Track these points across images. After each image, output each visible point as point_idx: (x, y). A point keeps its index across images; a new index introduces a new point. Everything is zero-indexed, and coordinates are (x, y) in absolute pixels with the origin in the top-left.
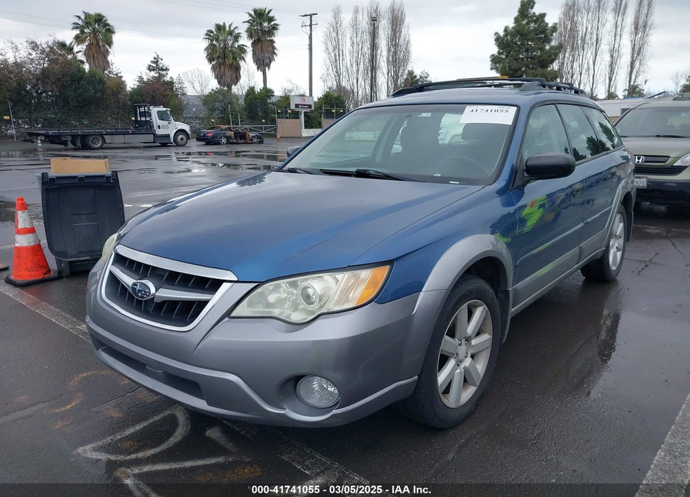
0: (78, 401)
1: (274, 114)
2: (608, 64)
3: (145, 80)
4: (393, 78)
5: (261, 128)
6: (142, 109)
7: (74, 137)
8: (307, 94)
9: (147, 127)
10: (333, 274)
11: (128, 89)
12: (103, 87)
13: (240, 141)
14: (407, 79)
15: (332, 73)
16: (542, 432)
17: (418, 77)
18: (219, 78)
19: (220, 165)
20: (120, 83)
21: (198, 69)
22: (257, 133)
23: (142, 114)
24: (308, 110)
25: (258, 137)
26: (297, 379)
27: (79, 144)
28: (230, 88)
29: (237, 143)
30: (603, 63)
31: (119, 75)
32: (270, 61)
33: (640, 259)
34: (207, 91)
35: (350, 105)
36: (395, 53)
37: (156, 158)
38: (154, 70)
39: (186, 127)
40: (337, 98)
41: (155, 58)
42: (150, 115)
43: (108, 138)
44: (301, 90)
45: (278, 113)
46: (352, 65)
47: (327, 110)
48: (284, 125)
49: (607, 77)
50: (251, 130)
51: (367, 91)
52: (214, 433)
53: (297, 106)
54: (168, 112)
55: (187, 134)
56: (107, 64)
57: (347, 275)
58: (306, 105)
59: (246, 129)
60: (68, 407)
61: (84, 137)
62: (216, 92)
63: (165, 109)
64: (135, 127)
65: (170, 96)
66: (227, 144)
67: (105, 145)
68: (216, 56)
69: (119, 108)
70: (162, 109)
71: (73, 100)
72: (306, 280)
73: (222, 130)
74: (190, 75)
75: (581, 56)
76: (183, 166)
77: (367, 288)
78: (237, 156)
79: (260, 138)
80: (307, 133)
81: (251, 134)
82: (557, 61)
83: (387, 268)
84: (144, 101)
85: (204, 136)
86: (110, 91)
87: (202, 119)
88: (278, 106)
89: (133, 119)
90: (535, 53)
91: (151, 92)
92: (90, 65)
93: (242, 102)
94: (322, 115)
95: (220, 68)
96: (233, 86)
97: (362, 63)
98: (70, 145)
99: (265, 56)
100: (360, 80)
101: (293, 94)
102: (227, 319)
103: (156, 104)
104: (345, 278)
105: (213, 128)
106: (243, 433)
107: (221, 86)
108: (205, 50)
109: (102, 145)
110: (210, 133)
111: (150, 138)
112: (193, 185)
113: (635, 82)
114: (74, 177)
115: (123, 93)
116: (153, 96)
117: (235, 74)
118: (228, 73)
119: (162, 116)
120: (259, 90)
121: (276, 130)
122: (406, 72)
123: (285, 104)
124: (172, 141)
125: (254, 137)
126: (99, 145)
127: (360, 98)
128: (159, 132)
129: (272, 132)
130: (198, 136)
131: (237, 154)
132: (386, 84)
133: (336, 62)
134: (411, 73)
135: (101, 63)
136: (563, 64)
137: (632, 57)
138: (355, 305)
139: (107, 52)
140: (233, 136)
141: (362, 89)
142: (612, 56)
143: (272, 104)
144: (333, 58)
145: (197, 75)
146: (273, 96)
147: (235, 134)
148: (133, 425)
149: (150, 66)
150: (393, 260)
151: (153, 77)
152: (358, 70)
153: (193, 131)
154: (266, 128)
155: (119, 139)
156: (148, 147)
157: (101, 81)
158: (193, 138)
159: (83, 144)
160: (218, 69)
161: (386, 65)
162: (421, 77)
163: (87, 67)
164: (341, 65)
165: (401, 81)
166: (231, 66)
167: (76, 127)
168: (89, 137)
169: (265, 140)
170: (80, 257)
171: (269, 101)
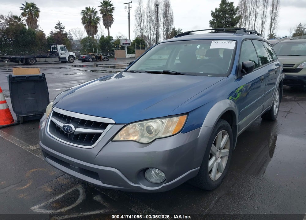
0: (30, 184)
1: (113, 47)
2: (261, 24)
3: (54, 33)
4: (166, 31)
5: (107, 54)
6: (53, 46)
7: (22, 59)
8: (128, 38)
9: (56, 54)
10: (161, 119)
11: (46, 37)
12: (35, 36)
13: (98, 60)
14: (172, 32)
15: (139, 29)
16: (253, 194)
17: (177, 31)
18: (88, 31)
19: (89, 71)
20: (42, 34)
21: (78, 28)
22: (106, 56)
23: (53, 48)
24: (129, 46)
25: (106, 58)
26: (145, 170)
27: (24, 62)
28: (93, 36)
29: (97, 61)
30: (259, 24)
31: (42, 31)
32: (111, 24)
33: (284, 111)
34: (82, 38)
35: (147, 43)
36: (167, 20)
37: (60, 68)
38: (58, 28)
39: (74, 54)
40: (141, 40)
41: (58, 23)
42: (57, 49)
43: (38, 59)
44: (125, 37)
45: (115, 47)
46: (147, 26)
47: (137, 46)
48: (118, 53)
49: (261, 30)
50: (103, 55)
51: (155, 37)
52: (97, 198)
53: (123, 44)
54: (65, 47)
55: (74, 57)
56: (36, 26)
57: (167, 120)
58: (128, 44)
59: (101, 54)
60: (26, 187)
61: (27, 59)
62: (86, 38)
63: (64, 46)
64: (50, 54)
65: (66, 40)
66: (92, 61)
67: (36, 63)
68: (86, 22)
69: (43, 46)
70: (62, 46)
71: (21, 42)
72: (148, 122)
73: (90, 55)
74: (74, 31)
75: (249, 21)
76: (72, 71)
77: (177, 126)
78: (97, 67)
79: (107, 58)
80: (128, 56)
81: (103, 57)
82: (238, 23)
83: (186, 116)
84: (54, 43)
85: (82, 58)
86: (38, 38)
87: (80, 50)
88: (115, 44)
89: (49, 50)
90: (229, 20)
91: (57, 38)
92: (29, 26)
93: (98, 42)
94: (135, 48)
95: (88, 27)
96: (94, 35)
97: (152, 25)
98: (20, 63)
99: (108, 22)
100: (151, 32)
101: (121, 38)
102: (111, 142)
103: (60, 44)
104: (167, 121)
105: (86, 54)
106: (111, 197)
107: (89, 35)
108: (81, 19)
109: (35, 62)
110: (85, 56)
111: (57, 59)
112: (78, 80)
113: (272, 32)
114: (25, 77)
115: (44, 39)
116: (58, 40)
117: (95, 30)
118: (92, 30)
119: (62, 49)
120: (106, 37)
121: (114, 55)
122: (172, 28)
123: (118, 43)
124: (67, 60)
125: (104, 58)
126: (34, 63)
127: (151, 40)
128: (61, 56)
129: (112, 56)
130: (79, 58)
131: (97, 66)
132: (163, 34)
133: (140, 24)
134: (174, 29)
135: (34, 25)
136: (241, 24)
137: (271, 21)
138: (172, 134)
139: (36, 21)
140: (95, 58)
141: (153, 37)
142: (262, 21)
143: (112, 43)
144: (139, 22)
145: (78, 31)
146: (112, 39)
147: (96, 57)
148: (58, 195)
149: (56, 27)
150: (189, 112)
151: (58, 31)
152: (150, 28)
153: (77, 56)
154: (110, 54)
155: (43, 60)
156: (56, 63)
157: (34, 33)
158: (77, 59)
159: (26, 62)
160: (87, 28)
161: (163, 25)
162: (178, 31)
163: (27, 27)
164: (143, 25)
165: (169, 32)
166: (93, 26)
167: (22, 54)
168: (29, 59)
169: (110, 60)
170: (28, 114)
171: (111, 42)
